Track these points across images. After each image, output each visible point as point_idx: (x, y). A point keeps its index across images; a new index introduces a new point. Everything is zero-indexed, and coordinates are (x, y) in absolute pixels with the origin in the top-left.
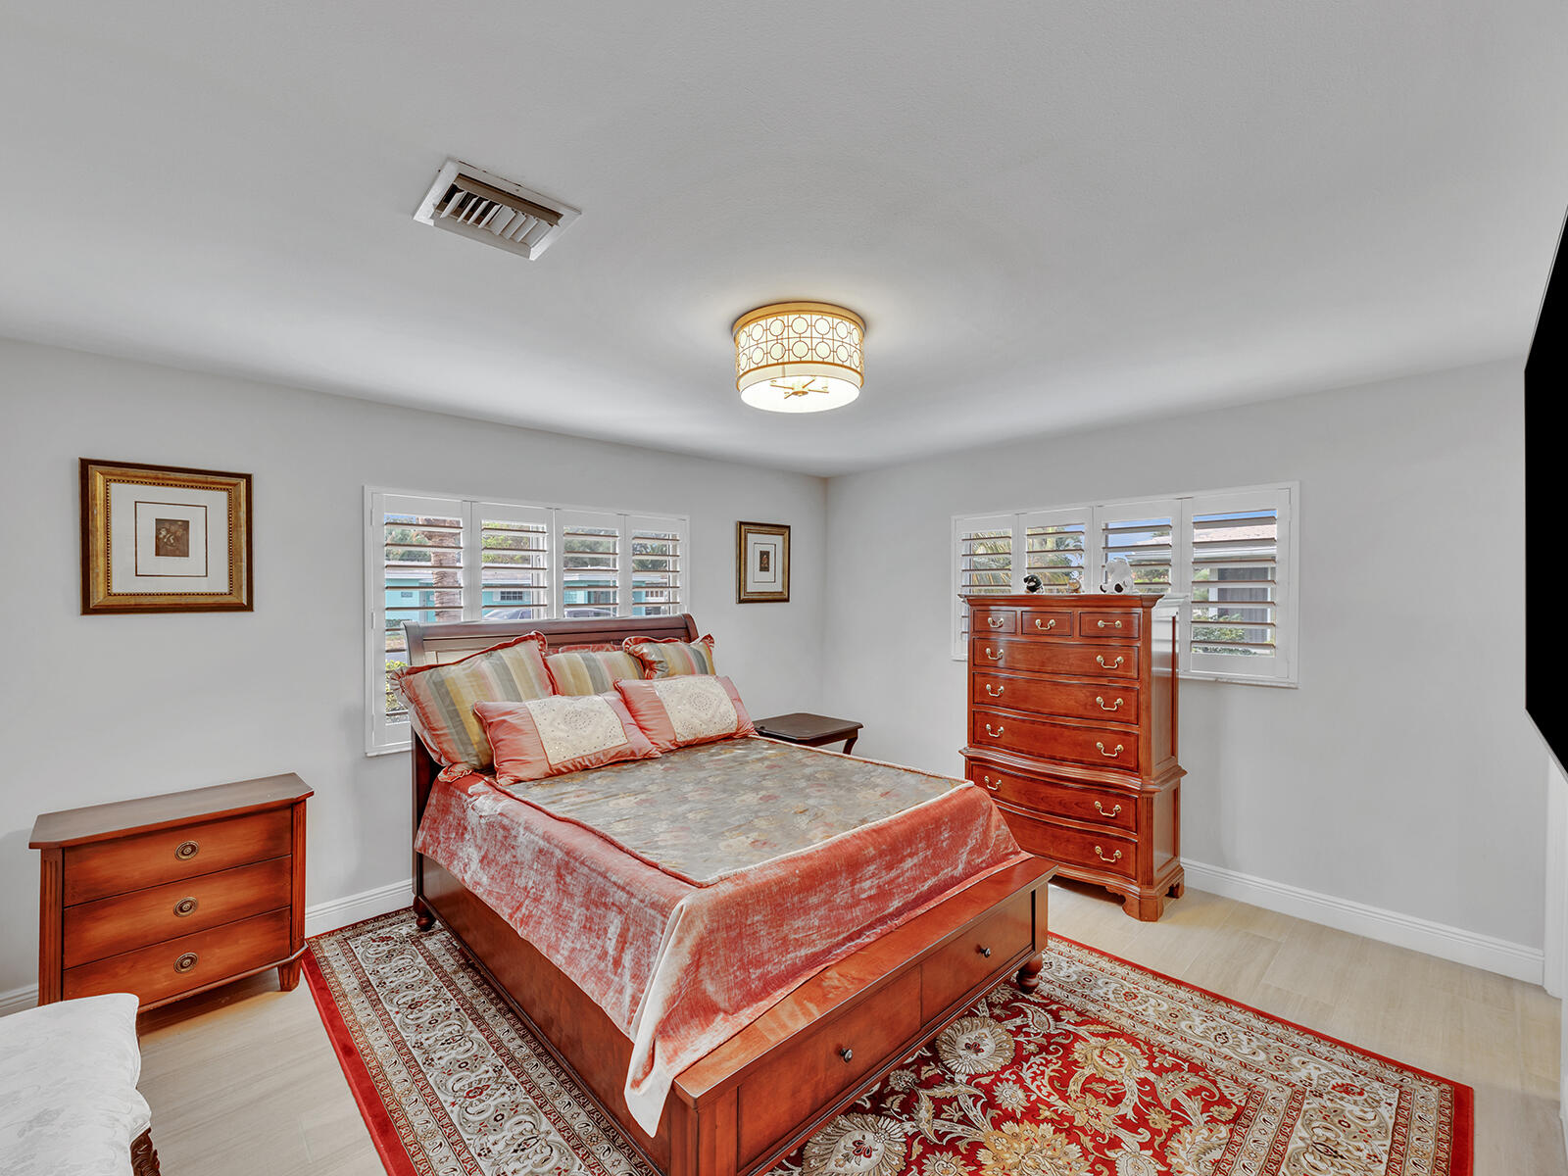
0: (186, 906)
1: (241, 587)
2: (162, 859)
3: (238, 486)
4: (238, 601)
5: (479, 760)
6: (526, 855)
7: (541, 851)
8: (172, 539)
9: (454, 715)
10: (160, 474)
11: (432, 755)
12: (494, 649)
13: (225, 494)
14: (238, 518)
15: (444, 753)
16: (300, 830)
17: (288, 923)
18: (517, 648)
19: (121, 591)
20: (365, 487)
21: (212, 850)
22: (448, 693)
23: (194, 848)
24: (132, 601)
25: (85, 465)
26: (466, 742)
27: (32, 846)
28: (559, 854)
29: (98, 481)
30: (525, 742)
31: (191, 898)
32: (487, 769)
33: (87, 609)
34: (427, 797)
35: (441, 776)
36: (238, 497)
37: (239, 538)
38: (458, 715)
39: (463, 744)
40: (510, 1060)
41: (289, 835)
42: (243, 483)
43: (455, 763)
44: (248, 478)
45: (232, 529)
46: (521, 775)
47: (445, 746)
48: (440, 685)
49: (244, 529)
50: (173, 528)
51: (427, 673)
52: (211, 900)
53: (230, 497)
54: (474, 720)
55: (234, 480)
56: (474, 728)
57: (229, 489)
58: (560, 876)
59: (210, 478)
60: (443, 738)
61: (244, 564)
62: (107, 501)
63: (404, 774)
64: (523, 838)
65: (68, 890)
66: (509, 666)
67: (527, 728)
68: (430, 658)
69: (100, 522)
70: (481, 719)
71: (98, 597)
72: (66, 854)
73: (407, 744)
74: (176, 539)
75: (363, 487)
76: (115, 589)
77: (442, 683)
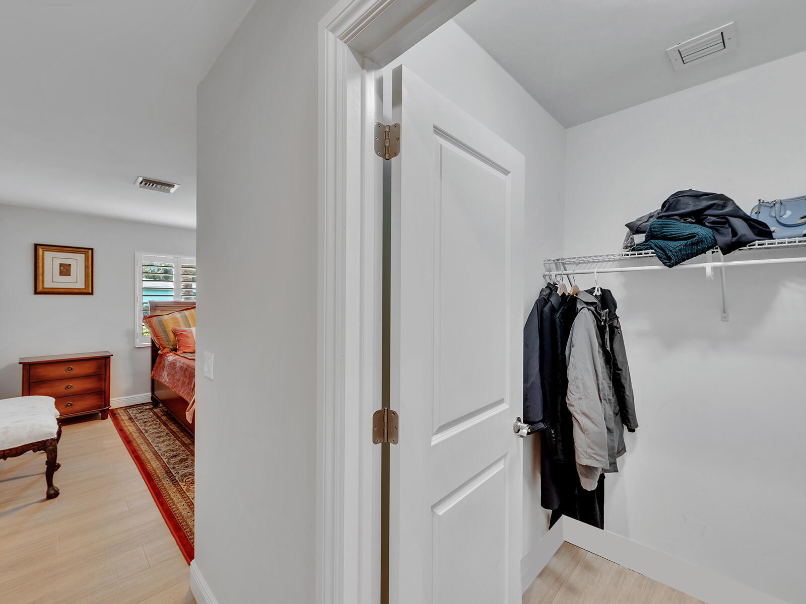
0: (69, 387)
1: (89, 286)
2: (61, 371)
3: (88, 252)
4: (88, 291)
5: (173, 347)
6: (178, 369)
7: (181, 367)
8: (65, 270)
9: (165, 332)
10: (61, 248)
11: (157, 345)
12: (183, 310)
13: (84, 255)
14: (88, 263)
15: (161, 345)
16: (108, 367)
17: (104, 397)
18: (192, 310)
19: (48, 287)
20: (136, 253)
21: (77, 370)
22: (163, 324)
23: (71, 369)
24: (51, 290)
25: (36, 246)
26: (169, 341)
27: (20, 363)
28: (185, 366)
29: (40, 251)
30: (189, 340)
31: (71, 385)
32: (175, 350)
33: (36, 293)
34: (156, 360)
35: (159, 352)
36: (88, 256)
37: (88, 270)
38: (166, 332)
39: (168, 341)
40: (172, 432)
41: (104, 368)
42: (90, 251)
43: (165, 348)
44: (92, 249)
45: (86, 267)
46: (186, 351)
47: (161, 342)
48: (160, 321)
49: (90, 267)
50: (65, 266)
51: (156, 318)
52: (77, 386)
53: (85, 256)
54: (172, 333)
55: (87, 250)
56: (172, 336)
57: (86, 253)
58: (185, 372)
59: (79, 250)
60: (160, 340)
61: (90, 279)
62: (43, 257)
63: (148, 353)
64: (178, 364)
65: (31, 378)
66: (187, 316)
67: (190, 336)
68: (158, 313)
69: (40, 264)
70: (175, 333)
71: (40, 289)
72: (31, 367)
73: (149, 344)
74: (67, 270)
75: (134, 253)
76: (45, 286)
77: (161, 321)
